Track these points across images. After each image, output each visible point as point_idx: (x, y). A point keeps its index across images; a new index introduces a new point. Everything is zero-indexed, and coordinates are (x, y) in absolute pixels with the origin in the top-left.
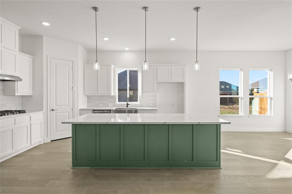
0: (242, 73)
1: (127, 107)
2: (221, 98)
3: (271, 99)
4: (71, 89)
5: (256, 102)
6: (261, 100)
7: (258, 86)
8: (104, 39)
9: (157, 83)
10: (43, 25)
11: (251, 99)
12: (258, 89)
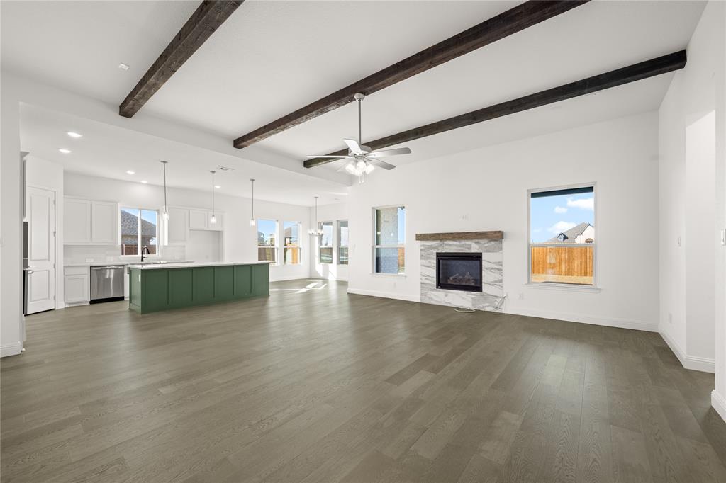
0: (277, 224)
1: (142, 261)
2: (259, 249)
3: (300, 249)
4: (52, 234)
5: (289, 253)
6: (294, 250)
7: (291, 234)
8: (129, 172)
9: (190, 230)
10: (61, 153)
11: (285, 250)
12: (290, 238)
